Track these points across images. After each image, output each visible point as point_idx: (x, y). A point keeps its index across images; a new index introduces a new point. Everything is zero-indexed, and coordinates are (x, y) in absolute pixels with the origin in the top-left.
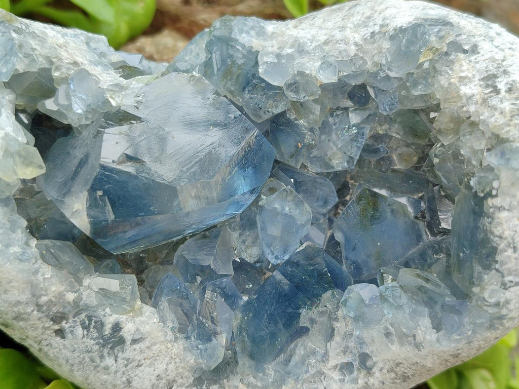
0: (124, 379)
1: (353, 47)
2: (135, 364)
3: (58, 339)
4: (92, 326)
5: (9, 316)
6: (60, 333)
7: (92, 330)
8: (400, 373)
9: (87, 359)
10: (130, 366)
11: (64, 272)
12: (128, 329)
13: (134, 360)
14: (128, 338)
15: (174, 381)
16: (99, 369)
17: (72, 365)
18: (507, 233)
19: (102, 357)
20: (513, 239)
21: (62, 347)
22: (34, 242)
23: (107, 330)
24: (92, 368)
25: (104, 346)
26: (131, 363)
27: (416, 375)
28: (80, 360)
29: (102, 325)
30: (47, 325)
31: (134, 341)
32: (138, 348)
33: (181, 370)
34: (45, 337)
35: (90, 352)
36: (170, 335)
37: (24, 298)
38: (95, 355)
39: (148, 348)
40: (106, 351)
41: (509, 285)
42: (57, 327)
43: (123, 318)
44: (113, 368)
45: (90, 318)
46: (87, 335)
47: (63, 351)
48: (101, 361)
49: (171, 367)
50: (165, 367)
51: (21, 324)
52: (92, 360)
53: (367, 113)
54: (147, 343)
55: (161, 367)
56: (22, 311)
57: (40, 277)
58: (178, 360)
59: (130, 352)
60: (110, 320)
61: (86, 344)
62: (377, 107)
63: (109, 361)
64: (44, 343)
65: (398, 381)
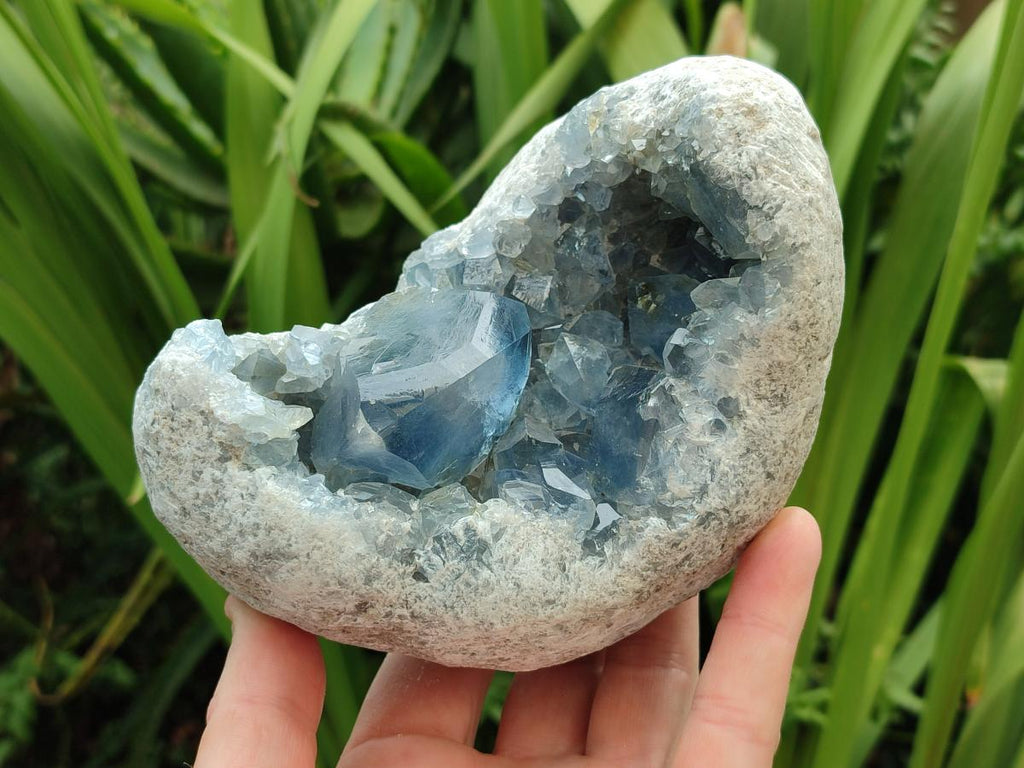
0: (511, 585)
1: (533, 174)
2: (510, 562)
3: (421, 583)
4: (445, 545)
5: (360, 582)
6: (419, 575)
7: (447, 549)
8: (769, 395)
9: (462, 587)
10: (507, 566)
11: (385, 503)
12: (483, 527)
13: (507, 558)
14: (487, 536)
15: (563, 558)
16: (480, 590)
17: (452, 607)
18: (731, 170)
19: (475, 572)
20: (740, 170)
21: (430, 591)
22: (341, 492)
23: (463, 540)
24: (472, 595)
25: (468, 558)
26: (507, 561)
27: (788, 388)
28: (456, 593)
29: (454, 538)
30: (401, 571)
31: (497, 537)
32: (503, 542)
33: (561, 541)
34: (408, 589)
35: (460, 575)
36: (528, 515)
37: (361, 548)
38: (467, 575)
39: (513, 535)
40: (474, 563)
41: (771, 212)
42: (411, 569)
43: (470, 518)
44: (493, 579)
45: (438, 539)
46: (446, 557)
47: (434, 595)
48: (477, 579)
49: (549, 542)
50: (542, 545)
51: (376, 585)
52: (468, 584)
53: (584, 220)
54: (510, 531)
55: (539, 548)
56: (368, 566)
57: (365, 517)
58: (551, 533)
59: (498, 551)
60: (458, 527)
61: (451, 569)
62: (592, 209)
63: (485, 573)
64: (411, 599)
65: (778, 408)
